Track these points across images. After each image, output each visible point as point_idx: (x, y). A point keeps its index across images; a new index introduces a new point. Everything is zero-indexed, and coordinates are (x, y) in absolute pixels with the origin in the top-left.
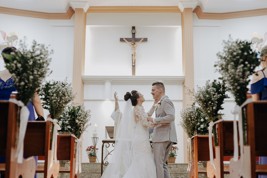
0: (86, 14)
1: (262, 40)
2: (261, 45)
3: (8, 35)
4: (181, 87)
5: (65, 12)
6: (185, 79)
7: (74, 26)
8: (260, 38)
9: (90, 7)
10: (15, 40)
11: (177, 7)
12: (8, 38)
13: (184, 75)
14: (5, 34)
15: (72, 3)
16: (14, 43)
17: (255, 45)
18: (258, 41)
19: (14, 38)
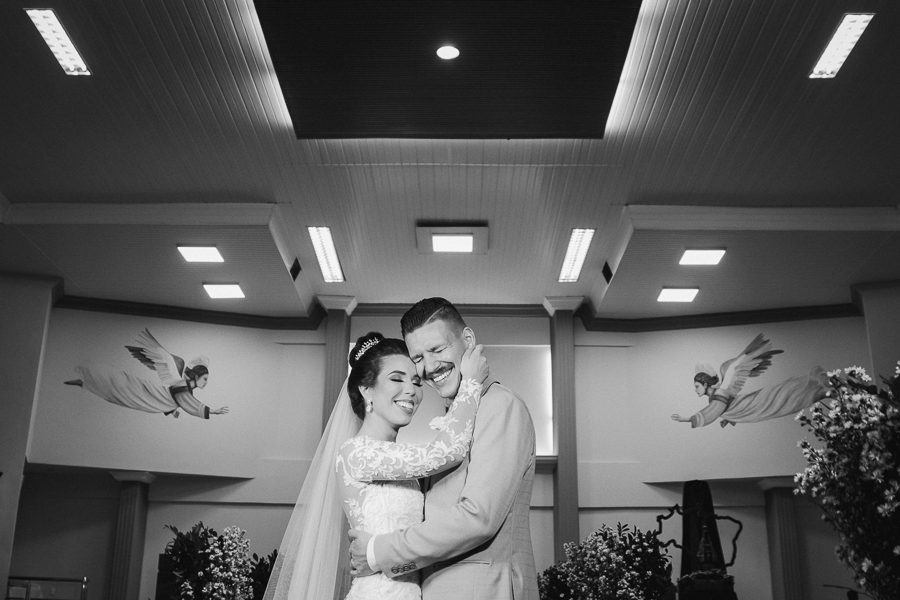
0: (349, 318)
1: (715, 380)
2: (715, 390)
3: (189, 365)
4: (550, 478)
5: (307, 316)
6: (557, 461)
7: (324, 344)
8: (712, 375)
9: (359, 305)
10: (202, 374)
11: (541, 306)
12: (188, 372)
13: (556, 454)
14: (182, 363)
15: (322, 299)
16: (200, 382)
17: (702, 389)
18: (706, 380)
19: (200, 371)
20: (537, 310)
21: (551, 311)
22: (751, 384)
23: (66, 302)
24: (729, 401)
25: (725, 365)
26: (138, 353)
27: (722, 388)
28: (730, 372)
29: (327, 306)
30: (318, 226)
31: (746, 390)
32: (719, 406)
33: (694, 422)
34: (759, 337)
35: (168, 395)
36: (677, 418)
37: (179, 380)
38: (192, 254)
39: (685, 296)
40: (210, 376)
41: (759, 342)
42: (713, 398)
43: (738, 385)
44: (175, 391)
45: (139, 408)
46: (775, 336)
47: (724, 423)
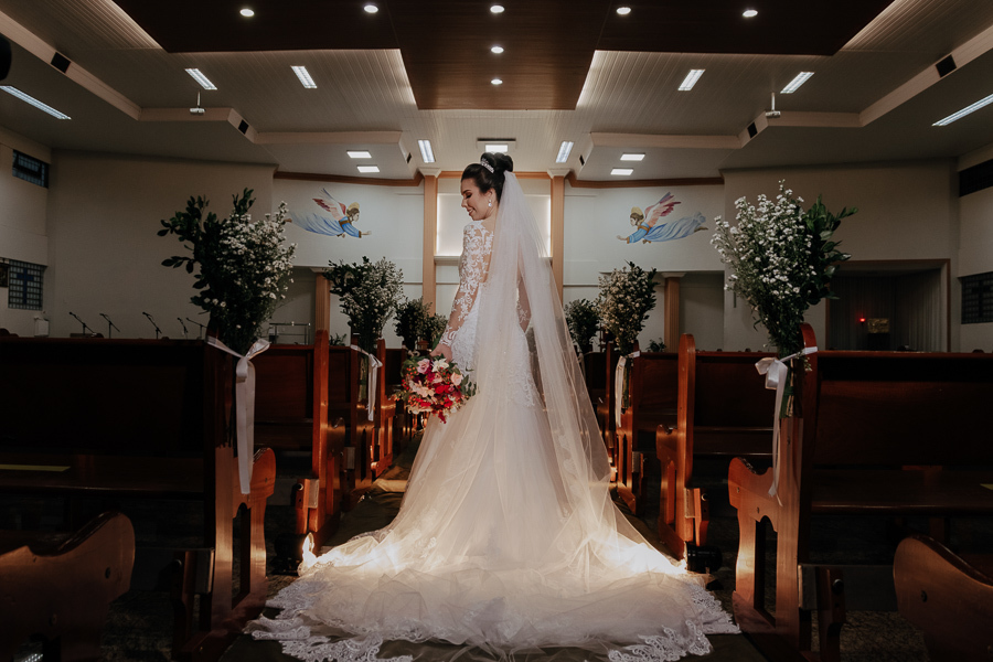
0: (437, 180)
1: (642, 217)
2: (641, 223)
3: (349, 208)
5: (413, 179)
7: (423, 194)
8: (640, 214)
9: (442, 172)
10: (356, 213)
11: (547, 173)
12: (348, 212)
13: (552, 257)
14: (344, 207)
15: (421, 170)
16: (355, 217)
17: (634, 222)
18: (637, 217)
19: (355, 211)
20: (544, 175)
21: (552, 177)
22: (661, 220)
23: (279, 175)
24: (649, 229)
25: (648, 209)
26: (320, 202)
27: (646, 221)
28: (651, 212)
29: (424, 174)
30: (423, 140)
31: (658, 224)
32: (643, 232)
33: (629, 240)
34: (669, 194)
35: (338, 225)
36: (619, 238)
37: (343, 216)
38: (353, 155)
39: (628, 173)
40: (360, 214)
41: (668, 196)
42: (640, 227)
43: (654, 220)
44: (342, 223)
45: (324, 233)
46: (677, 193)
47: (644, 242)
